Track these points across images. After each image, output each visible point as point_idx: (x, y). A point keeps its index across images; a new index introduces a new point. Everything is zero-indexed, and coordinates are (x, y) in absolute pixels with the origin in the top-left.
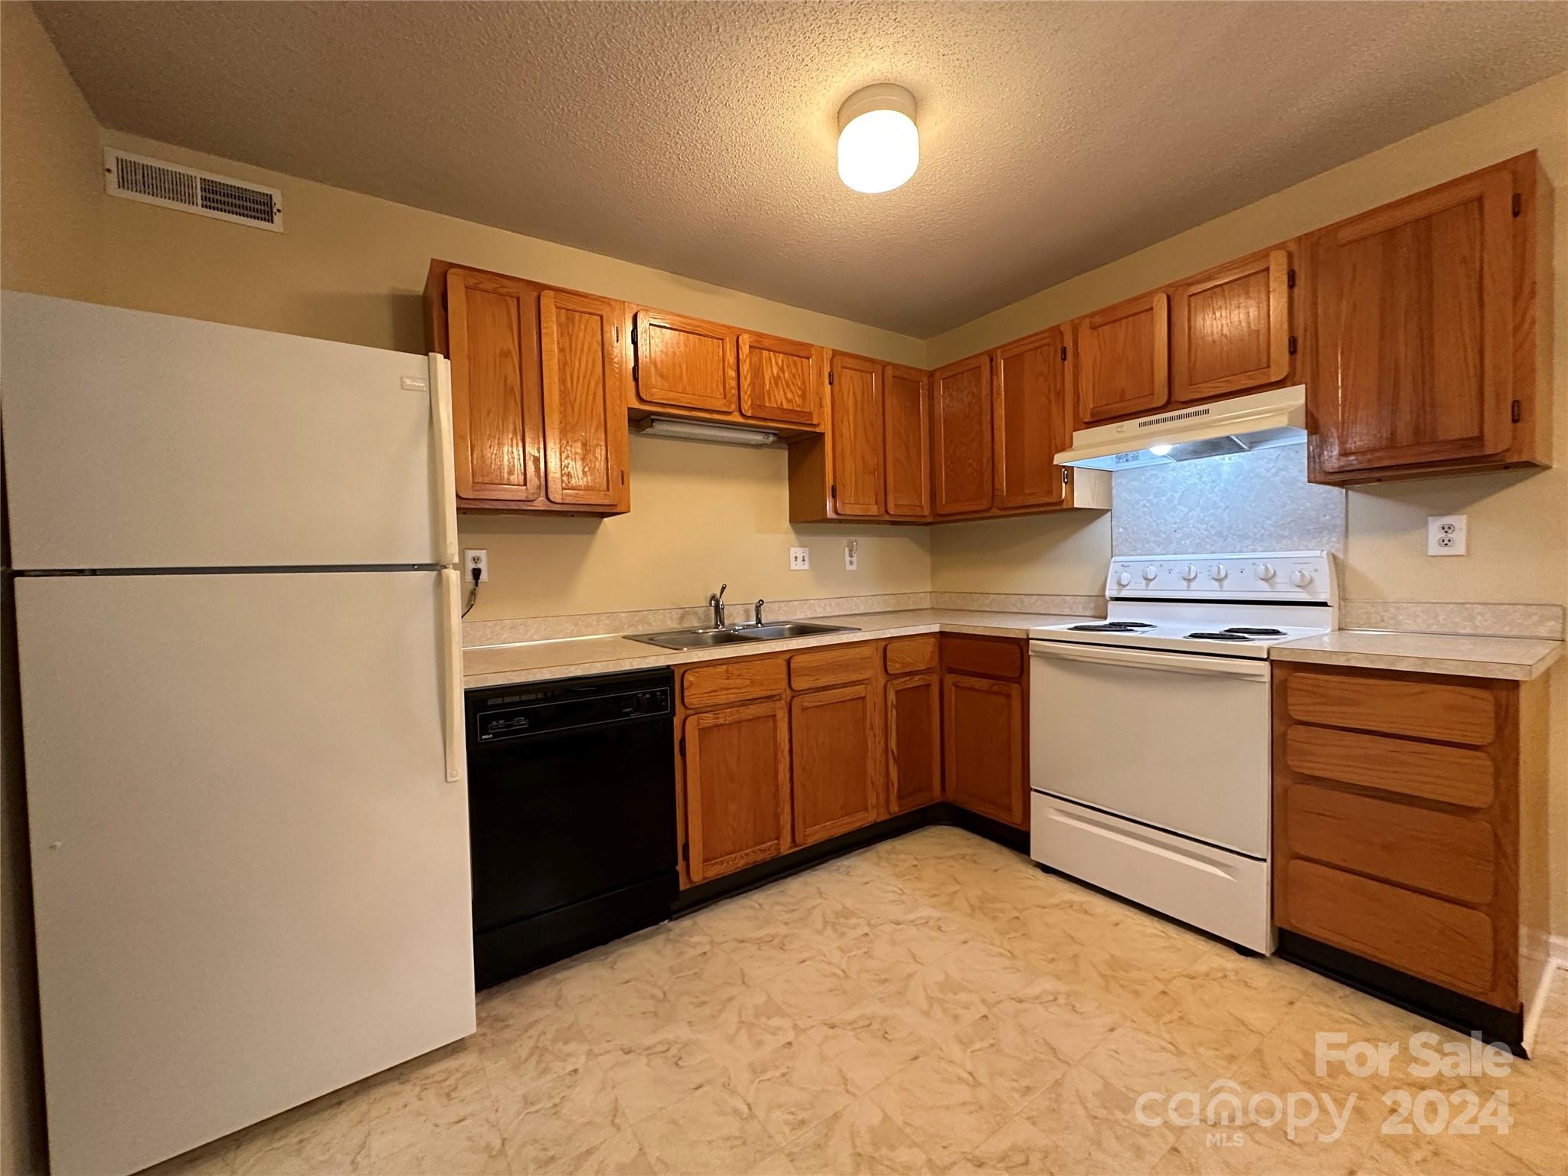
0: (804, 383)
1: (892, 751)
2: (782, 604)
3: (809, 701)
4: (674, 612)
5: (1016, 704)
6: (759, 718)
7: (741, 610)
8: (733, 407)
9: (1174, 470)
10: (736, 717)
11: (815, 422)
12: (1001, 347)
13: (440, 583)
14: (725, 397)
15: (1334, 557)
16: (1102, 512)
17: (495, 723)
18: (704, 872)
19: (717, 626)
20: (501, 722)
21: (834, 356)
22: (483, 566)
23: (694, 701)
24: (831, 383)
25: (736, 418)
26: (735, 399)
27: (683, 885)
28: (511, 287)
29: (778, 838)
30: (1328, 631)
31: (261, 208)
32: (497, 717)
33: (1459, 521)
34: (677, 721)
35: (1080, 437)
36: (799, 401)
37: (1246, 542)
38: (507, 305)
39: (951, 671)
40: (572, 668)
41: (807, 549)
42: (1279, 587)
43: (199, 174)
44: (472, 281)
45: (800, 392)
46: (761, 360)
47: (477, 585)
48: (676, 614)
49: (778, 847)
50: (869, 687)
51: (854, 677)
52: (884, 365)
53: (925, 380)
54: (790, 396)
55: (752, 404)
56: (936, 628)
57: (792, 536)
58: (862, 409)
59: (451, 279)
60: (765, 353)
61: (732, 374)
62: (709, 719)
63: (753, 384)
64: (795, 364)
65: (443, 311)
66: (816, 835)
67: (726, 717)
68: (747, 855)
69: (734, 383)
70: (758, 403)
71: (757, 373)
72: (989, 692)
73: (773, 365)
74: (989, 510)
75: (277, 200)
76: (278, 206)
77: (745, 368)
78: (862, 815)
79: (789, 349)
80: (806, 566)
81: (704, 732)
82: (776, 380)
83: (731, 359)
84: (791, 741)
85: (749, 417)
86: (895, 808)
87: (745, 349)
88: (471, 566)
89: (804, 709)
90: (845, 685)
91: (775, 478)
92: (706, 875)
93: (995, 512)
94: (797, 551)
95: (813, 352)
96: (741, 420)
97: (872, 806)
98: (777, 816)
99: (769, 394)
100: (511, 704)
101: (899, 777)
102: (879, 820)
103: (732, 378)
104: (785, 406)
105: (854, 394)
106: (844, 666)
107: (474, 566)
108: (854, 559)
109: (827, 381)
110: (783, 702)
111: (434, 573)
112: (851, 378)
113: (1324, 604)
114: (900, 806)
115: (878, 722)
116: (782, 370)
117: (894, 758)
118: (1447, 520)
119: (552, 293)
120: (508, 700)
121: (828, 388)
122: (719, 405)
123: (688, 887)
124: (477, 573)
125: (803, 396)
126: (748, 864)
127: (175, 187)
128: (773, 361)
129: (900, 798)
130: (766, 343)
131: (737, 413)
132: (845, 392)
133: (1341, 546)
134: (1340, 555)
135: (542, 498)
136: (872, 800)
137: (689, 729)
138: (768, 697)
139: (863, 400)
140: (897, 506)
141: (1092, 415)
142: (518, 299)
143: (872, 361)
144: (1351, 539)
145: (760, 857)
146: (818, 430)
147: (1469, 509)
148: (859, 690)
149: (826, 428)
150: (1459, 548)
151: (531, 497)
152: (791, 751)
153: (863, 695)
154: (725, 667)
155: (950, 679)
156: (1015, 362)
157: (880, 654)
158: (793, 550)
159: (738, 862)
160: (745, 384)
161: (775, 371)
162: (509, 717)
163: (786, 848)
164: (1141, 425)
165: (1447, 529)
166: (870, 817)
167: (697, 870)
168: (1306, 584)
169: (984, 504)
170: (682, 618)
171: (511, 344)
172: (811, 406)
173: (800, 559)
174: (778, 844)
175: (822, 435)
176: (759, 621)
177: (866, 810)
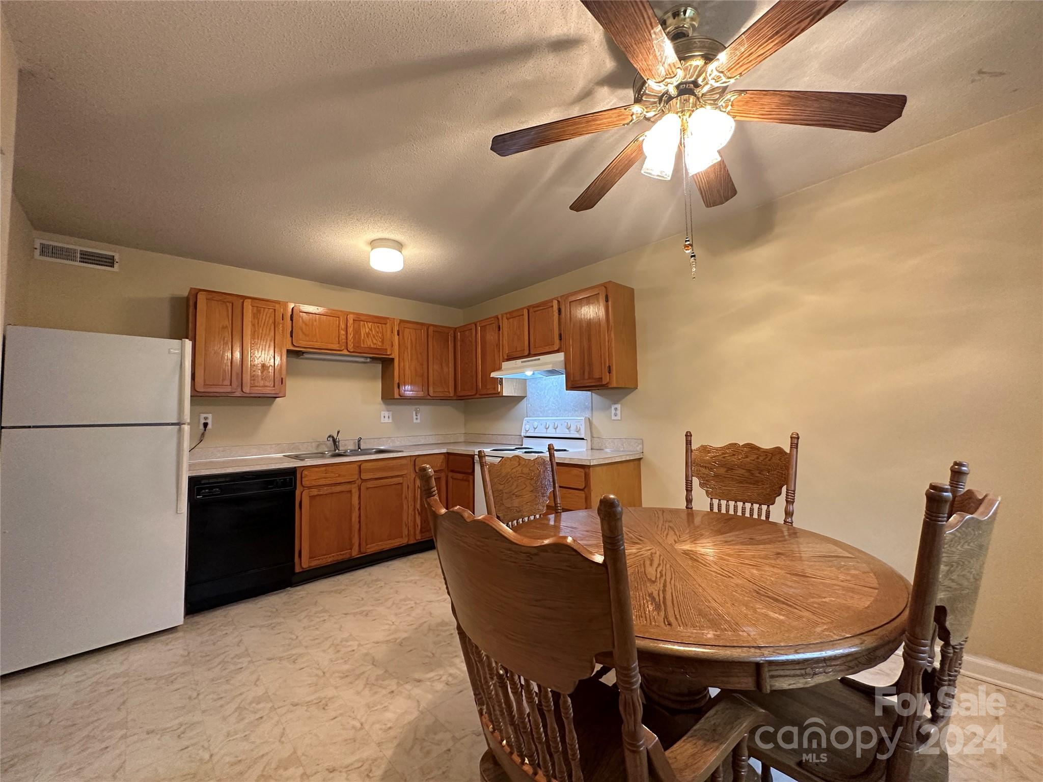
0: (383, 335)
1: (418, 510)
2: (376, 440)
3: (370, 484)
4: (313, 444)
5: (471, 485)
6: (343, 492)
7: (352, 442)
8: (343, 348)
9: (545, 380)
10: (330, 491)
11: (388, 353)
12: (479, 321)
13: (180, 431)
14: (339, 343)
15: (589, 419)
16: (523, 398)
17: (203, 491)
18: (309, 563)
19: (335, 450)
20: (207, 490)
21: (400, 323)
22: (209, 421)
23: (307, 483)
24: (398, 335)
25: (346, 352)
26: (345, 344)
27: (298, 569)
28: (230, 298)
29: (351, 549)
30: (585, 450)
31: (110, 262)
32: (205, 488)
33: (618, 406)
34: (298, 493)
35: (505, 365)
36: (380, 344)
37: (567, 412)
38: (227, 307)
39: (452, 471)
40: (245, 468)
41: (391, 412)
42: (572, 432)
43: (79, 248)
44: (210, 297)
45: (381, 340)
46: (359, 326)
47: (205, 430)
48: (314, 445)
49: (351, 553)
50: (405, 478)
51: (397, 473)
52: (428, 326)
53: (452, 332)
54: (375, 341)
55: (354, 346)
56: (444, 451)
57: (383, 406)
58: (415, 346)
59: (199, 296)
60: (362, 322)
61: (343, 332)
62: (315, 492)
63: (354, 337)
64: (378, 327)
65: (194, 310)
66: (372, 548)
67: (325, 490)
68: (333, 556)
69: (344, 337)
70: (357, 345)
71: (357, 332)
72: (462, 480)
73: (365, 328)
74: (475, 395)
75: (117, 258)
76: (117, 261)
77: (350, 330)
78: (399, 540)
79: (376, 320)
80: (390, 421)
81: (312, 498)
82: (368, 335)
83: (343, 326)
84: (360, 503)
85: (353, 352)
86: (419, 537)
87: (351, 321)
88: (203, 421)
89: (367, 488)
90: (392, 477)
91: (374, 378)
92: (310, 565)
93: (478, 396)
94: (387, 414)
95: (388, 321)
96: (348, 353)
97: (406, 536)
98: (350, 539)
99: (363, 340)
100: (212, 483)
101: (421, 521)
102: (409, 543)
103: (343, 335)
104: (372, 346)
105: (411, 339)
106: (392, 468)
107: (205, 421)
108: (419, 417)
109: (396, 333)
110: (356, 485)
111: (178, 427)
112: (410, 333)
113: (583, 439)
114: (422, 536)
115: (410, 495)
116: (371, 330)
117: (419, 513)
118: (616, 406)
119: (250, 300)
120: (211, 481)
121: (396, 337)
122: (336, 346)
123: (301, 570)
124: (206, 425)
125: (383, 342)
126: (334, 561)
127: (67, 254)
128: (366, 326)
129: (421, 532)
130: (363, 318)
131: (346, 350)
132: (406, 339)
133: (590, 415)
134: (591, 419)
135: (239, 389)
136: (405, 532)
137: (303, 496)
138: (348, 482)
139: (416, 343)
140: (434, 392)
141: (507, 356)
142: (232, 304)
143: (422, 324)
144: (594, 412)
145: (340, 558)
146: (390, 357)
147: (621, 402)
148: (400, 480)
149: (395, 355)
150: (618, 417)
151: (234, 391)
152: (360, 509)
153: (401, 482)
154: (324, 468)
155: (450, 474)
156: (483, 328)
157: (412, 463)
158: (383, 413)
159: (329, 559)
160: (350, 337)
161: (367, 330)
162: (211, 488)
163: (355, 553)
164: (522, 362)
165: (616, 409)
166: (403, 541)
167: (304, 562)
168: (578, 431)
169: (473, 392)
170: (318, 446)
171: (227, 323)
172: (387, 346)
173: (387, 417)
174: (351, 552)
175: (393, 359)
176: (359, 448)
177: (402, 537)
